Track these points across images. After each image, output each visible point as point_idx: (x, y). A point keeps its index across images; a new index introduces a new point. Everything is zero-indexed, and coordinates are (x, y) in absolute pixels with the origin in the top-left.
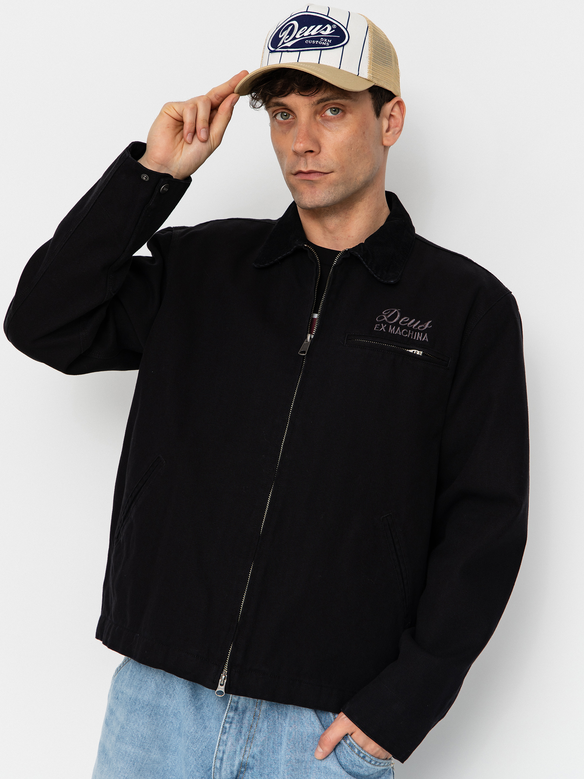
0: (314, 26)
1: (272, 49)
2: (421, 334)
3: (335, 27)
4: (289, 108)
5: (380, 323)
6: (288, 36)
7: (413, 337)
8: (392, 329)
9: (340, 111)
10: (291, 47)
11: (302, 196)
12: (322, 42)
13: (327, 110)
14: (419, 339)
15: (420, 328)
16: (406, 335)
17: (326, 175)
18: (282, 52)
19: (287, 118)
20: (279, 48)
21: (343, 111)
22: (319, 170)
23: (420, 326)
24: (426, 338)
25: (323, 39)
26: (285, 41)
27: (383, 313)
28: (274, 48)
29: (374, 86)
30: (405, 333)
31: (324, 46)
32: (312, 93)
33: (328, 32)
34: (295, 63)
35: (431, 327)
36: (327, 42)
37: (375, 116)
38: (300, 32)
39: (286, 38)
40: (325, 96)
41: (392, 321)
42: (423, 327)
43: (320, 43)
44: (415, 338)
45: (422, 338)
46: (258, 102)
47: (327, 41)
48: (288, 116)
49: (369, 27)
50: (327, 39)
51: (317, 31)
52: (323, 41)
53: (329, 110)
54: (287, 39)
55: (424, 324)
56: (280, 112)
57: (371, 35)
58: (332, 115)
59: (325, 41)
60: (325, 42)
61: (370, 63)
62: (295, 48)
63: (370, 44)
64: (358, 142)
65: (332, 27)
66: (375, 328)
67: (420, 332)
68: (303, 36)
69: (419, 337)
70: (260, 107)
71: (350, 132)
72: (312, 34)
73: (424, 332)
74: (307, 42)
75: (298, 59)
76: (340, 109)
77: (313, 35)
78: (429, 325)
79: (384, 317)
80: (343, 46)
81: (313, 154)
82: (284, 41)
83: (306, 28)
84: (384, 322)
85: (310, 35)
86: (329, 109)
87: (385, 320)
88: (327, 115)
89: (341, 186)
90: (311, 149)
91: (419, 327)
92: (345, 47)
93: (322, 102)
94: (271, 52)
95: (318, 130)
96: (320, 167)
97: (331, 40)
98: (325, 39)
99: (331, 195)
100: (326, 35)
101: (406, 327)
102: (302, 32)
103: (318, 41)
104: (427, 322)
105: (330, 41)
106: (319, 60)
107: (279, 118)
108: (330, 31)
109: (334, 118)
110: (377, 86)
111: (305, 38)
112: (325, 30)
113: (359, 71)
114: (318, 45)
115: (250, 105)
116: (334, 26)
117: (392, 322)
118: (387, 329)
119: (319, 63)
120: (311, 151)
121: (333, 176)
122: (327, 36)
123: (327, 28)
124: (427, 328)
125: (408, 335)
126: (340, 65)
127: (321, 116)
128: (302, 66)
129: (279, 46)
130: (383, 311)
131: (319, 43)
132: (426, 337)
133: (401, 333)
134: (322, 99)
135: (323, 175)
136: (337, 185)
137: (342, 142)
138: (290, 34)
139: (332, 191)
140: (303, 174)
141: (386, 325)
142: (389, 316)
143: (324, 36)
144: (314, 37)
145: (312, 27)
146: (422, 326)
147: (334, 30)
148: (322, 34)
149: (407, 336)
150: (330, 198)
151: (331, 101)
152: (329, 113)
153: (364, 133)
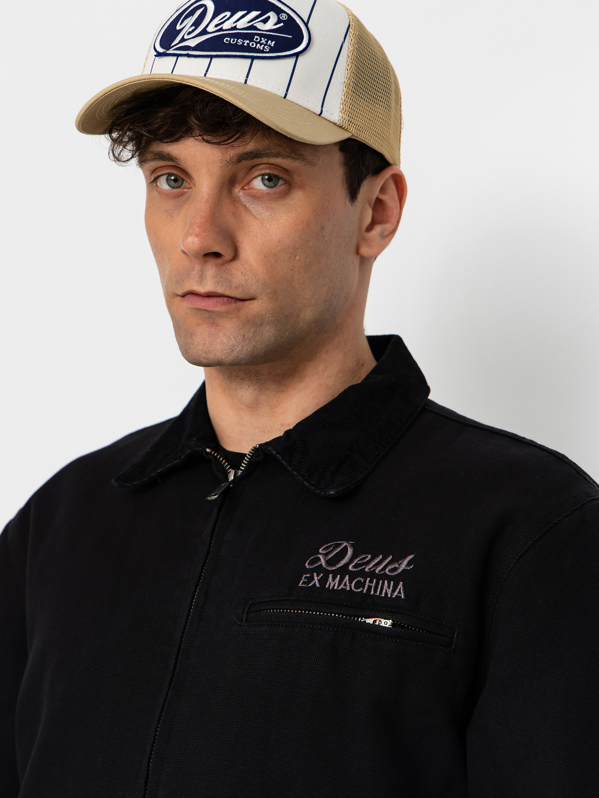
0: (245, 12)
1: (161, 50)
2: (390, 583)
3: (286, 17)
4: (183, 165)
5: (311, 571)
6: (193, 27)
7: (375, 591)
8: (333, 581)
9: (281, 182)
10: (196, 48)
11: (193, 340)
12: (257, 43)
13: (254, 178)
14: (386, 594)
15: (390, 571)
16: (359, 588)
17: (240, 304)
18: (178, 56)
19: (178, 186)
20: (174, 50)
21: (286, 182)
22: (228, 293)
23: (390, 567)
24: (400, 592)
25: (258, 38)
26: (186, 37)
27: (321, 550)
28: (164, 49)
29: (349, 140)
30: (359, 585)
31: (259, 51)
32: (226, 138)
33: (270, 25)
34: (201, 77)
35: (411, 567)
36: (265, 45)
37: (348, 198)
38: (216, 21)
39: (188, 31)
40: (251, 146)
41: (334, 566)
42: (395, 569)
43: (253, 45)
44: (378, 594)
45: (393, 591)
46: (124, 149)
47: (267, 42)
48: (180, 183)
49: (351, 27)
50: (266, 40)
51: (249, 22)
52: (259, 42)
53: (260, 178)
54: (189, 33)
55: (398, 562)
56: (165, 174)
57: (353, 41)
58: (264, 188)
59: (262, 42)
60: (263, 44)
61: (347, 95)
62: (203, 51)
63: (350, 58)
64: (310, 244)
65: (279, 18)
66: (301, 583)
67: (390, 578)
68: (221, 30)
69: (386, 590)
70: (128, 160)
71: (296, 224)
72: (238, 27)
73: (396, 580)
74: (227, 40)
75: (207, 71)
76: (281, 178)
77: (240, 28)
78: (409, 564)
79: (320, 559)
80: (297, 55)
81: (220, 261)
82: (184, 35)
83: (228, 14)
84: (320, 569)
85: (235, 28)
86: (259, 176)
87: (321, 564)
88: (256, 187)
89: (268, 328)
90: (216, 249)
91: (387, 570)
92: (300, 58)
93: (246, 160)
94: (159, 55)
95: (234, 214)
96: (230, 287)
97: (274, 42)
98: (262, 38)
99: (248, 342)
100: (266, 31)
101: (362, 573)
102: (220, 22)
103: (248, 41)
104: (405, 557)
105: (271, 42)
106: (247, 77)
107: (163, 184)
108: (275, 24)
109: (268, 194)
110: (356, 141)
111: (225, 32)
112: (265, 21)
113: (322, 106)
114: (248, 49)
115: (109, 153)
116: (284, 17)
117: (334, 568)
118: (323, 581)
119: (246, 82)
120: (217, 255)
121: (254, 307)
122: (268, 33)
123: (269, 18)
124: (404, 570)
125: (364, 588)
126: (287, 91)
127: (243, 187)
128: (212, 85)
129: (173, 44)
130: (321, 547)
131: (251, 44)
132: (400, 589)
133: (350, 587)
134: (247, 154)
135: (235, 302)
136: (261, 325)
137: (279, 241)
138: (197, 24)
139: (251, 335)
140: (196, 298)
141: (322, 575)
142: (330, 556)
143: (262, 32)
144: (241, 33)
145: (240, 14)
146: (393, 566)
147: (282, 24)
148: (259, 28)
149: (363, 591)
150: (246, 348)
151: (265, 160)
152: (258, 184)
153: (323, 228)
